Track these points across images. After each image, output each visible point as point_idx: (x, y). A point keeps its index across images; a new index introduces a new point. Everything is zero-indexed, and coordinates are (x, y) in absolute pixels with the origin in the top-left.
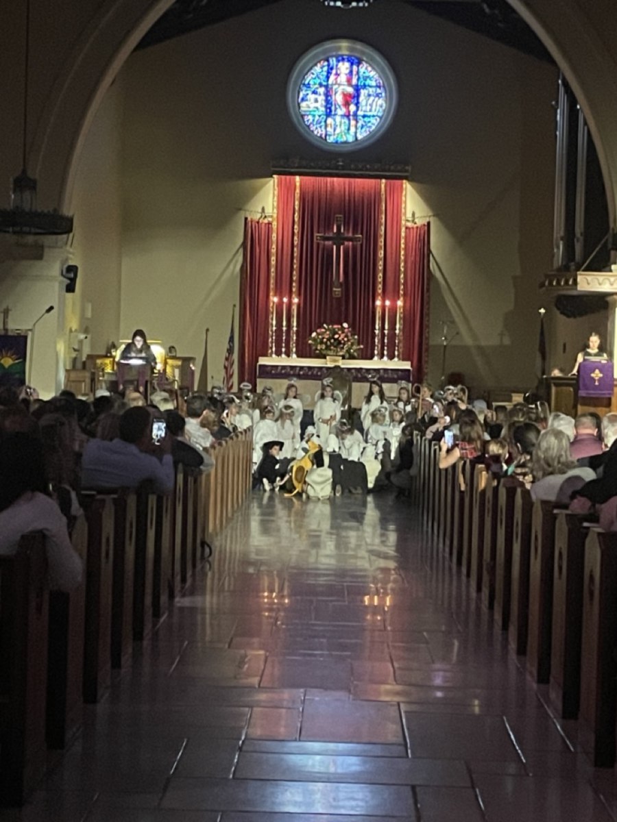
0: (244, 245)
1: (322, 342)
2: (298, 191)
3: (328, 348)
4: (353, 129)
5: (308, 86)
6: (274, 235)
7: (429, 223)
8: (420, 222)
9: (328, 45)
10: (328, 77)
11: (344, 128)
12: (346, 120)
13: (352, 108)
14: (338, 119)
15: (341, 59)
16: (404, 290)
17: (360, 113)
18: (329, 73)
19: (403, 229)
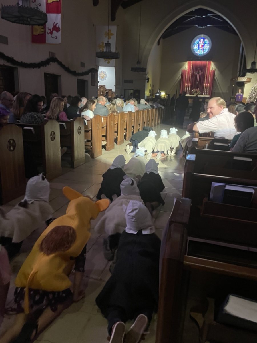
0: (181, 74)
1: (194, 92)
2: (192, 64)
3: (195, 93)
4: (203, 52)
5: (195, 44)
6: (187, 73)
7: (215, 70)
8: (214, 69)
9: (199, 36)
10: (199, 42)
11: (201, 52)
12: (202, 50)
13: (203, 48)
14: (200, 50)
15: (201, 38)
16: (210, 82)
17: (204, 49)
18: (199, 41)
19: (210, 71)
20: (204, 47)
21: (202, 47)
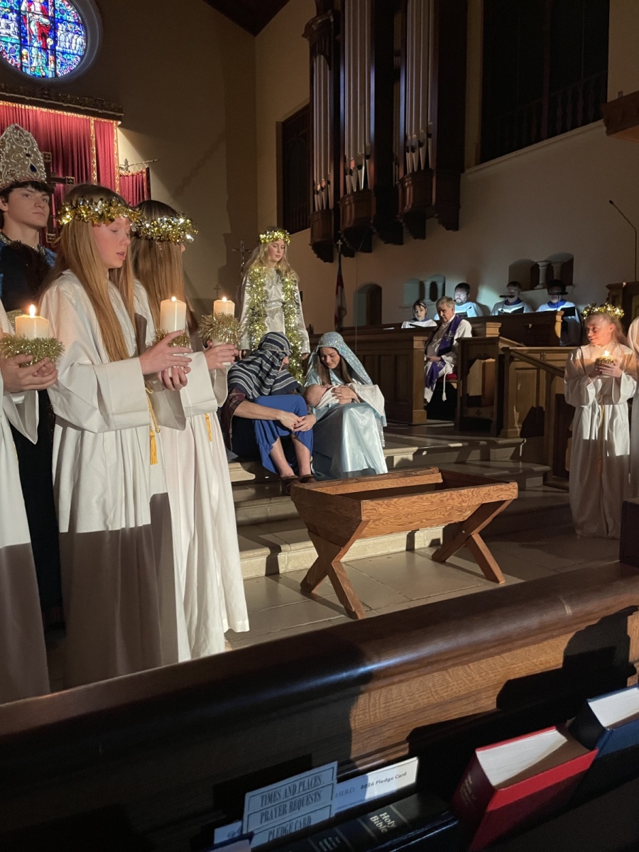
4: (51, 65)
11: (41, 62)
12: (43, 54)
13: (50, 41)
14: (34, 51)
17: (57, 48)
19: (117, 177)
20: (55, 39)
21: (43, 36)
